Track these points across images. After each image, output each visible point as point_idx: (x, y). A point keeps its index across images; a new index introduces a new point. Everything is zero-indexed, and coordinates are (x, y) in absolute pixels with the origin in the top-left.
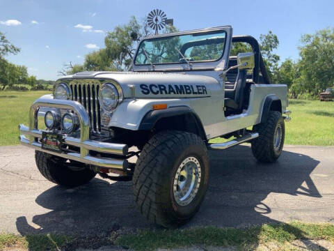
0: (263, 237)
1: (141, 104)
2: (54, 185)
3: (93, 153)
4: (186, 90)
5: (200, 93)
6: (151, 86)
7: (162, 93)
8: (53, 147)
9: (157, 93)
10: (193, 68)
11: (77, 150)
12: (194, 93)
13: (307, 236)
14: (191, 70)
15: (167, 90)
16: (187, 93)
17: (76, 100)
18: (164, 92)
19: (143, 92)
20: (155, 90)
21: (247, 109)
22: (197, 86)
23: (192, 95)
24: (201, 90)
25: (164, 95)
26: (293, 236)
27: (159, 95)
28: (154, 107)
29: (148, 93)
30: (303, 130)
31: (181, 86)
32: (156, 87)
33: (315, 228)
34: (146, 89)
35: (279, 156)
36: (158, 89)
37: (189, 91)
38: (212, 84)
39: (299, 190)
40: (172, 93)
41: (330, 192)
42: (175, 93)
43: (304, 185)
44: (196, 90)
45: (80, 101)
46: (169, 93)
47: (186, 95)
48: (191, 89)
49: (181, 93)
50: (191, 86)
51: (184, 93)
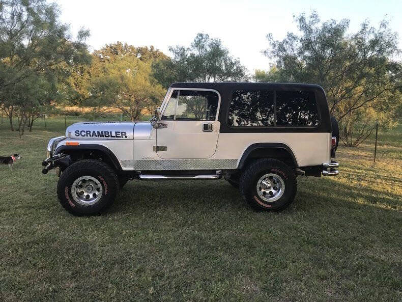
5: (117, 137)
7: (87, 136)
9: (84, 136)
12: (112, 136)
15: (91, 134)
16: (106, 136)
18: (88, 135)
20: (83, 133)
22: (116, 132)
24: (119, 134)
25: (89, 137)
29: (79, 136)
32: (85, 132)
34: (79, 133)
36: (85, 133)
37: (107, 135)
42: (96, 136)
44: (113, 134)
46: (93, 136)
47: (104, 138)
48: (110, 134)
49: (101, 136)
50: (111, 132)
51: (103, 136)
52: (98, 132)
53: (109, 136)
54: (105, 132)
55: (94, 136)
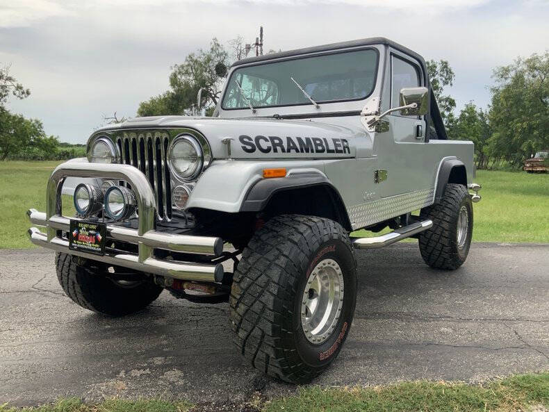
4: (317, 145)
5: (338, 152)
10: (324, 112)
11: (132, 248)
12: (329, 151)
14: (320, 115)
18: (278, 148)
19: (244, 148)
22: (334, 140)
25: (280, 154)
27: (272, 154)
28: (266, 174)
29: (252, 151)
31: (308, 140)
36: (270, 144)
44: (332, 147)
46: (289, 151)
47: (315, 155)
48: (324, 144)
49: (307, 151)
50: (325, 139)
51: (312, 151)
52: (299, 139)
53: (323, 151)
54: (315, 140)
55: (293, 151)
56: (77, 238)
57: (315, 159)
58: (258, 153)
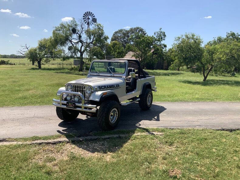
0: (136, 131)
1: (99, 93)
2: (62, 121)
3: (86, 108)
6: (102, 86)
8: (71, 106)
9: (104, 88)
10: (115, 76)
11: (81, 107)
13: (150, 131)
14: (114, 76)
17: (79, 92)
19: (99, 89)
21: (135, 89)
22: (116, 85)
23: (114, 88)
24: (117, 86)
25: (106, 89)
26: (145, 131)
27: (104, 89)
28: (103, 94)
29: (101, 89)
30: (170, 94)
31: (111, 86)
33: (153, 129)
34: (101, 88)
35: (150, 107)
38: (121, 83)
39: (153, 119)
40: (108, 88)
41: (163, 119)
43: (156, 117)
44: (116, 86)
45: (81, 93)
48: (114, 86)
54: (112, 85)
56: (68, 105)
57: (112, 89)
58: (102, 89)
